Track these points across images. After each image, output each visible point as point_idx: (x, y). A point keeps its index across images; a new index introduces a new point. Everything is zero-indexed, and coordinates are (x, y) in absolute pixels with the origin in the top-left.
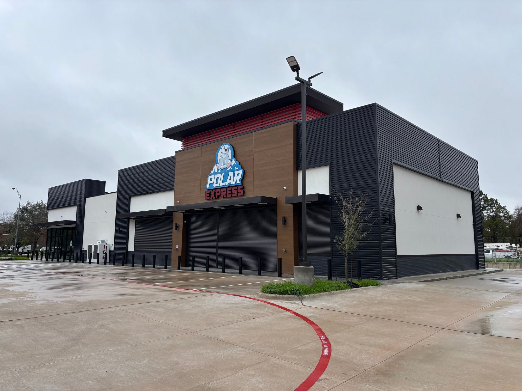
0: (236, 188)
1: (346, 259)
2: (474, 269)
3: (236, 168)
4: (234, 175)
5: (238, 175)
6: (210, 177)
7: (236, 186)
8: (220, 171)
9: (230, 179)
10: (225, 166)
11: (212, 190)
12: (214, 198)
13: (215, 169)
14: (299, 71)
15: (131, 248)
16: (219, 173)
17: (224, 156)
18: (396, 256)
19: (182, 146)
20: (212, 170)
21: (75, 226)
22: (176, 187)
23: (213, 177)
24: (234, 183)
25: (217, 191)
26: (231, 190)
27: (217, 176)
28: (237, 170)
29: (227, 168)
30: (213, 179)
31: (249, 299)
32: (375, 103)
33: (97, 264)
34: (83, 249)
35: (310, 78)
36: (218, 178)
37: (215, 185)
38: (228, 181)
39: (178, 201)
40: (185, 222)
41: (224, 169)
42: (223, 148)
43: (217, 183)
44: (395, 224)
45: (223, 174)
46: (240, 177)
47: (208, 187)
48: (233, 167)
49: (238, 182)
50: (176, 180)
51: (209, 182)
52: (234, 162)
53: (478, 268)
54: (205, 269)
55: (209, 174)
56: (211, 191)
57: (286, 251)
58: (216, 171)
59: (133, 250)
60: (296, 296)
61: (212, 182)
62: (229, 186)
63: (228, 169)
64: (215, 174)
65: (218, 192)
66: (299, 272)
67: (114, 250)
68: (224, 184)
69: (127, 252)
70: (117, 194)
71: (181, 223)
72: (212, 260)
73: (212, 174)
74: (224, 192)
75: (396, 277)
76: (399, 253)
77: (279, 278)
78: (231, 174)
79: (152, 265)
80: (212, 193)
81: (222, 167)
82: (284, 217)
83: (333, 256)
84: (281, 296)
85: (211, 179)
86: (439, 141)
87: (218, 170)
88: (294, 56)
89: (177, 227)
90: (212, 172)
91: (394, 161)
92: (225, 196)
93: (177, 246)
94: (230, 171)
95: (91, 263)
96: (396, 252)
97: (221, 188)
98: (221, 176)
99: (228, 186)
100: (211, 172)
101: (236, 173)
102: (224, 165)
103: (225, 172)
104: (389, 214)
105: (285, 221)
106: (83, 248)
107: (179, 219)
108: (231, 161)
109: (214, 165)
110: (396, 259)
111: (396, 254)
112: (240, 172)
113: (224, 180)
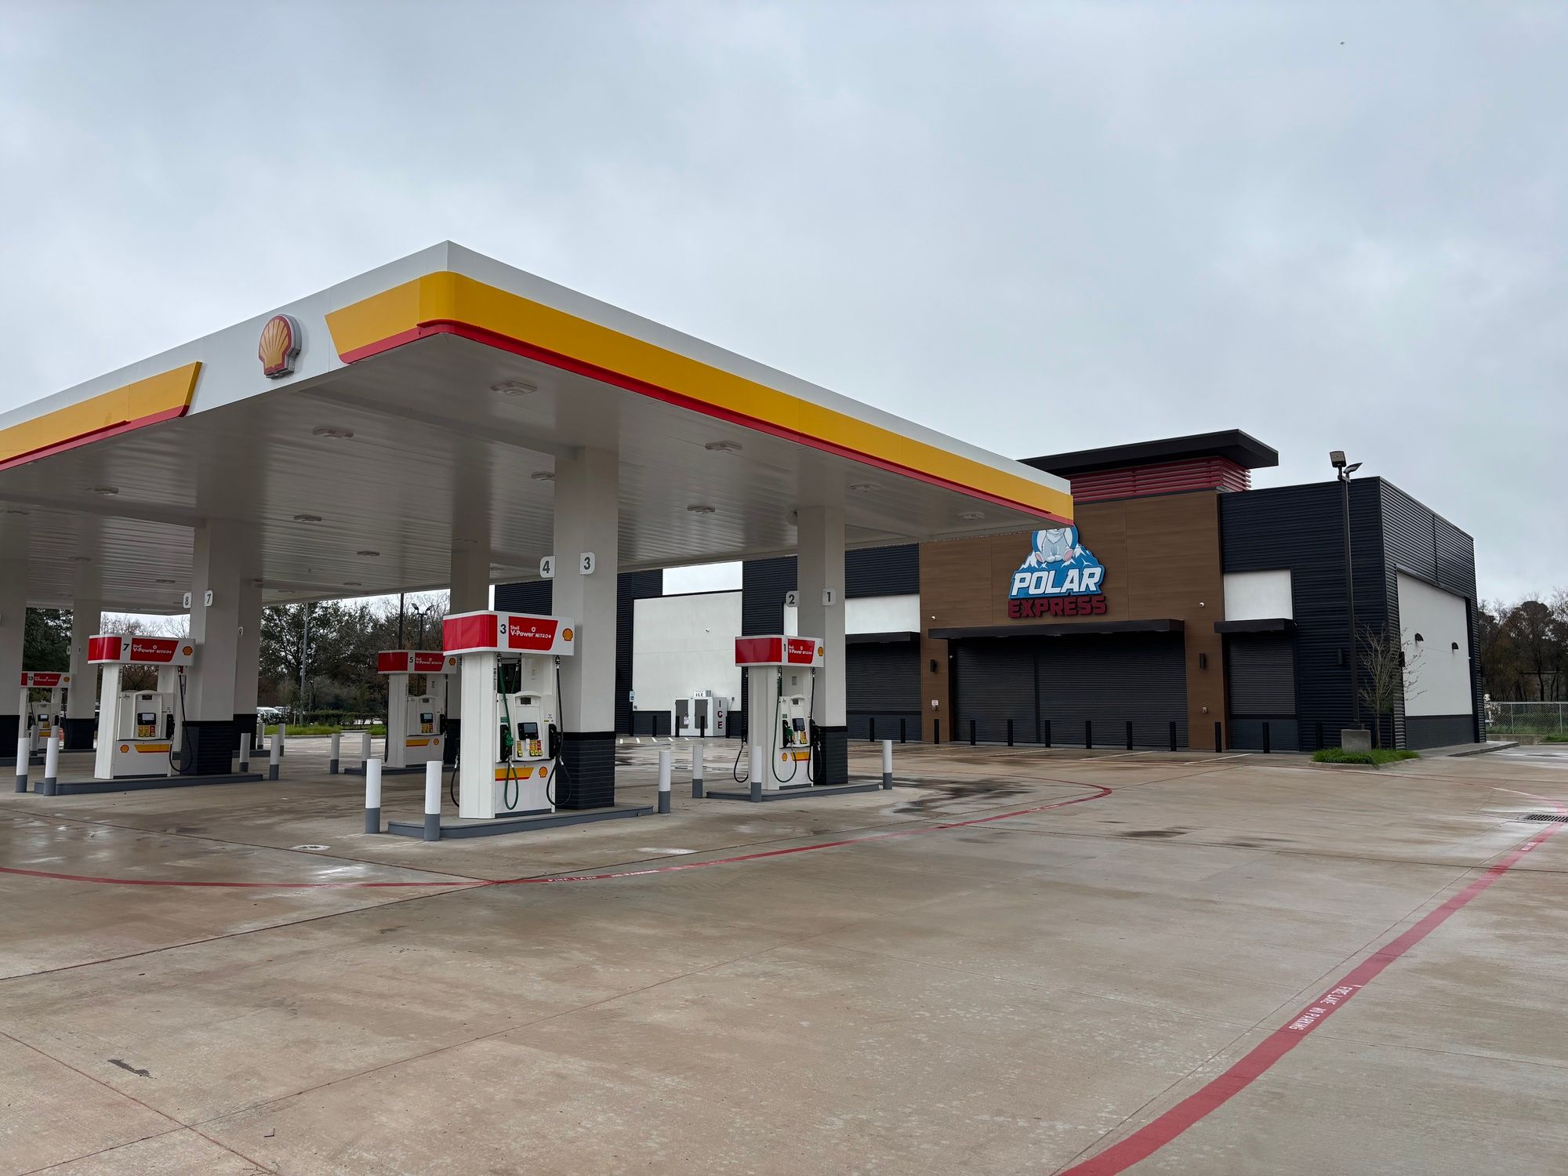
0: (1088, 599)
1: (1378, 720)
2: (1471, 742)
3: (1085, 563)
4: (1081, 575)
7: (1088, 595)
8: (1044, 565)
9: (1072, 582)
10: (1058, 557)
11: (1026, 599)
12: (1032, 614)
16: (1043, 570)
17: (1053, 540)
18: (1405, 718)
20: (1024, 563)
22: (922, 588)
24: (1083, 589)
25: (1038, 602)
26: (1076, 603)
28: (1088, 567)
29: (1062, 561)
30: (1027, 580)
32: (1379, 477)
34: (634, 710)
35: (1350, 471)
37: (1032, 591)
38: (1067, 586)
39: (934, 617)
40: (951, 657)
43: (1037, 586)
45: (1053, 573)
46: (1097, 579)
47: (1014, 592)
48: (1078, 559)
49: (1093, 588)
50: (922, 577)
51: (1017, 585)
52: (1078, 551)
53: (1477, 740)
54: (1042, 744)
56: (1024, 601)
57: (1207, 712)
58: (1034, 564)
60: (1371, 765)
61: (1024, 585)
62: (1069, 594)
63: (1066, 563)
64: (1031, 570)
65: (1042, 605)
67: (741, 710)
68: (1057, 590)
70: (743, 596)
71: (943, 660)
73: (1024, 571)
76: (1406, 713)
78: (1073, 573)
79: (897, 739)
80: (1027, 605)
81: (1050, 559)
82: (1204, 655)
83: (1300, 718)
84: (1352, 765)
85: (1023, 580)
86: (1434, 515)
87: (1039, 563)
88: (1342, 452)
89: (934, 666)
90: (1025, 566)
91: (1398, 566)
92: (1060, 613)
93: (935, 703)
94: (1072, 566)
96: (1404, 711)
97: (1048, 598)
98: (1048, 577)
99: (1067, 594)
100: (1021, 566)
101: (1087, 572)
102: (1054, 555)
103: (1060, 571)
105: (1204, 661)
106: (636, 707)
107: (937, 651)
108: (1074, 549)
110: (1405, 721)
112: (1098, 571)
113: (1058, 582)
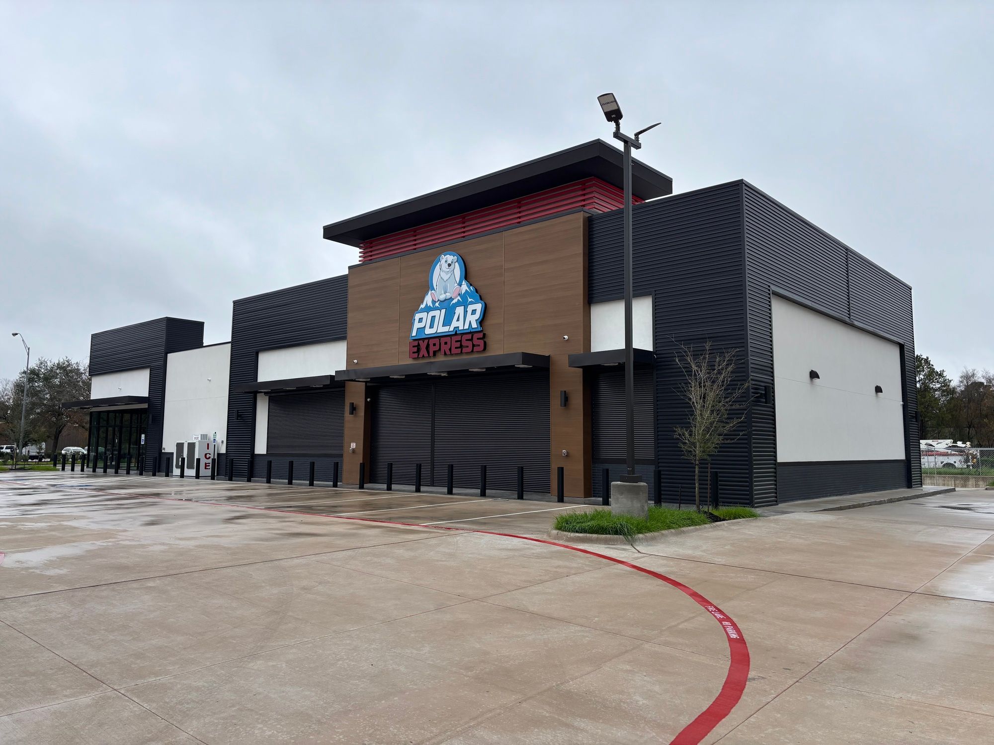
0: (469, 337)
1: (697, 470)
2: (902, 487)
3: (470, 300)
4: (466, 312)
5: (474, 312)
6: (418, 316)
7: (470, 333)
8: (437, 304)
9: (458, 320)
10: (448, 295)
11: (423, 339)
12: (426, 355)
13: (428, 300)
14: (620, 121)
15: (261, 447)
16: (436, 309)
17: (445, 277)
18: (775, 464)
19: (360, 257)
20: (422, 302)
21: (147, 407)
22: (350, 333)
23: (423, 315)
24: (466, 327)
25: (431, 342)
26: (460, 341)
27: (432, 313)
28: (471, 303)
29: (451, 299)
30: (424, 320)
31: (535, 542)
32: (742, 180)
33: (196, 478)
34: (163, 451)
35: (637, 135)
36: (433, 317)
37: (428, 331)
38: (455, 324)
39: (355, 361)
40: (369, 400)
41: (445, 300)
42: (443, 261)
43: (431, 327)
44: (774, 404)
45: (443, 311)
46: (478, 315)
47: (414, 334)
48: (464, 296)
49: (474, 325)
50: (349, 321)
51: (417, 325)
52: (465, 287)
53: (909, 486)
54: (413, 488)
55: (416, 310)
56: (421, 342)
57: (568, 455)
58: (430, 304)
59: (264, 452)
60: (621, 536)
61: (422, 325)
62: (456, 333)
63: (455, 301)
64: (428, 309)
65: (434, 345)
66: (622, 494)
67: (227, 452)
68: (446, 329)
69: (253, 456)
70: (232, 347)
71: (360, 402)
72: (426, 471)
73: (423, 311)
74: (446, 343)
75: (776, 501)
76: (781, 459)
77: (561, 504)
78: (460, 310)
79: (308, 480)
80: (423, 345)
81: (442, 297)
82: (565, 391)
83: (658, 463)
84: (595, 536)
85: (420, 320)
86: (847, 249)
87: (434, 302)
88: (612, 94)
89: (353, 409)
90: (422, 306)
91: (773, 288)
92: (448, 352)
93: (353, 445)
94: (458, 304)
95: (183, 478)
96: (775, 456)
97: (439, 337)
98: (440, 315)
99: (454, 333)
100: (420, 306)
101: (470, 308)
102: (445, 293)
103: (449, 307)
104: (765, 387)
105: (566, 400)
106: (164, 449)
107: (356, 394)
108: (461, 286)
109: (426, 293)
110: (775, 469)
111: (776, 460)
112: (479, 307)
113: (447, 322)
